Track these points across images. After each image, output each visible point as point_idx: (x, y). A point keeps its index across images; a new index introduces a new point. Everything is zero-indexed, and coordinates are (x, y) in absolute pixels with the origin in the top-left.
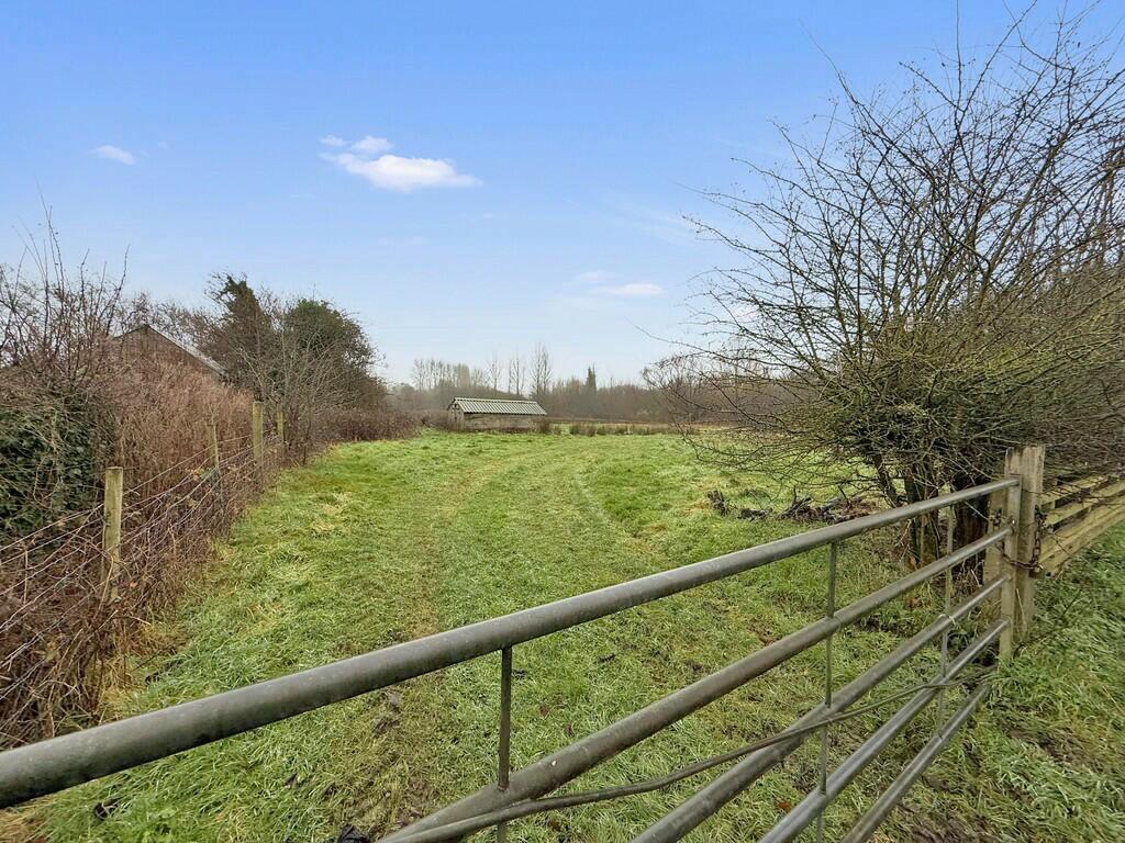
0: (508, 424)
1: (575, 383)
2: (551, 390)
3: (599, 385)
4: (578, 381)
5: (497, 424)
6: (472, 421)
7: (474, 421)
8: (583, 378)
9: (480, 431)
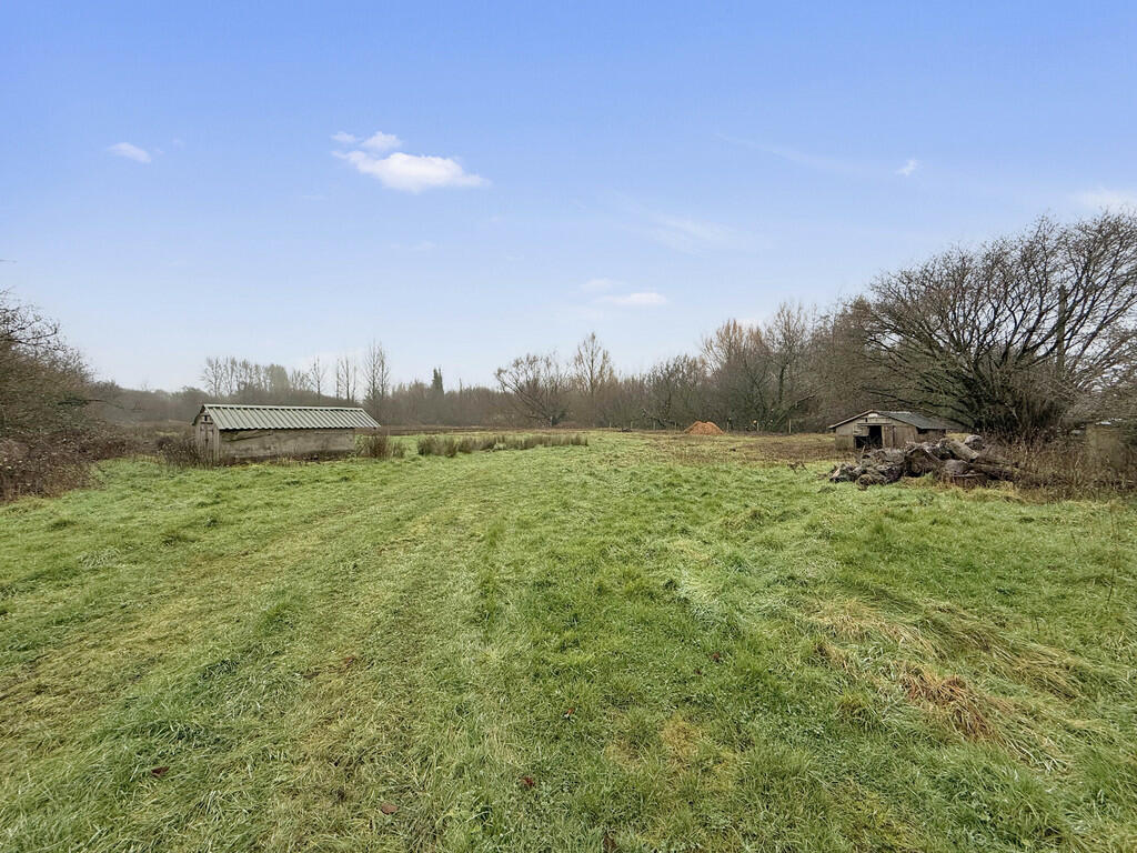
0: (312, 445)
1: (418, 387)
2: (390, 393)
3: (446, 389)
4: (422, 384)
5: (291, 446)
6: (237, 445)
7: (243, 445)
8: (428, 381)
9: (255, 460)
